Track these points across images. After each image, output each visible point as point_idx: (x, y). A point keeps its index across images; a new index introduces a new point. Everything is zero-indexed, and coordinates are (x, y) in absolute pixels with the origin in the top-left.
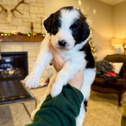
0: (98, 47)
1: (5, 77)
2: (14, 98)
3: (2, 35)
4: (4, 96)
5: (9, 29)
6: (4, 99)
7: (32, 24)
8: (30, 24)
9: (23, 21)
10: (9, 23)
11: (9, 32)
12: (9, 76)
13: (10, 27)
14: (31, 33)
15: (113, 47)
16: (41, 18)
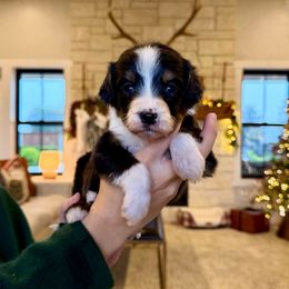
16: (225, 64)
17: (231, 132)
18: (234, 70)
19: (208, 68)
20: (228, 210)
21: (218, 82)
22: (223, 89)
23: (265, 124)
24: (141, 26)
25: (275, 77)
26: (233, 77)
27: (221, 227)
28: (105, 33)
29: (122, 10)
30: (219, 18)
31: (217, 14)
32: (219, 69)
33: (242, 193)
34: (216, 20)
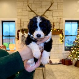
7: (54, 23)
16: (60, 19)
17: (62, 38)
18: (63, 20)
19: (55, 20)
20: (61, 59)
21: (58, 24)
22: (60, 26)
23: (71, 36)
24: (37, 8)
25: (74, 22)
26: (62, 22)
27: (59, 64)
28: (27, 10)
29: (31, 4)
30: (58, 6)
31: (58, 5)
32: (58, 20)
33: (65, 55)
34: (57, 6)
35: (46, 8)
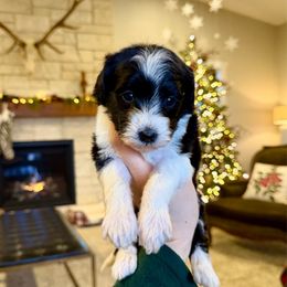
0: (241, 128)
1: (22, 198)
2: (43, 251)
3: (15, 101)
4: (19, 247)
5: (32, 88)
6: (20, 254)
7: (83, 74)
8: (79, 75)
9: (63, 69)
10: (30, 74)
11: (31, 94)
12: (31, 196)
13: (34, 83)
14: (81, 95)
15: (278, 126)
24: (14, 14)
30: (96, 11)
31: (93, 8)
34: (92, 13)
35: (50, 15)
